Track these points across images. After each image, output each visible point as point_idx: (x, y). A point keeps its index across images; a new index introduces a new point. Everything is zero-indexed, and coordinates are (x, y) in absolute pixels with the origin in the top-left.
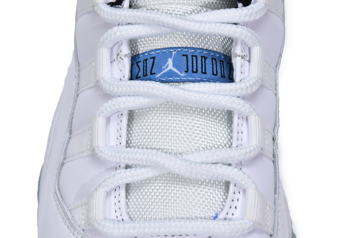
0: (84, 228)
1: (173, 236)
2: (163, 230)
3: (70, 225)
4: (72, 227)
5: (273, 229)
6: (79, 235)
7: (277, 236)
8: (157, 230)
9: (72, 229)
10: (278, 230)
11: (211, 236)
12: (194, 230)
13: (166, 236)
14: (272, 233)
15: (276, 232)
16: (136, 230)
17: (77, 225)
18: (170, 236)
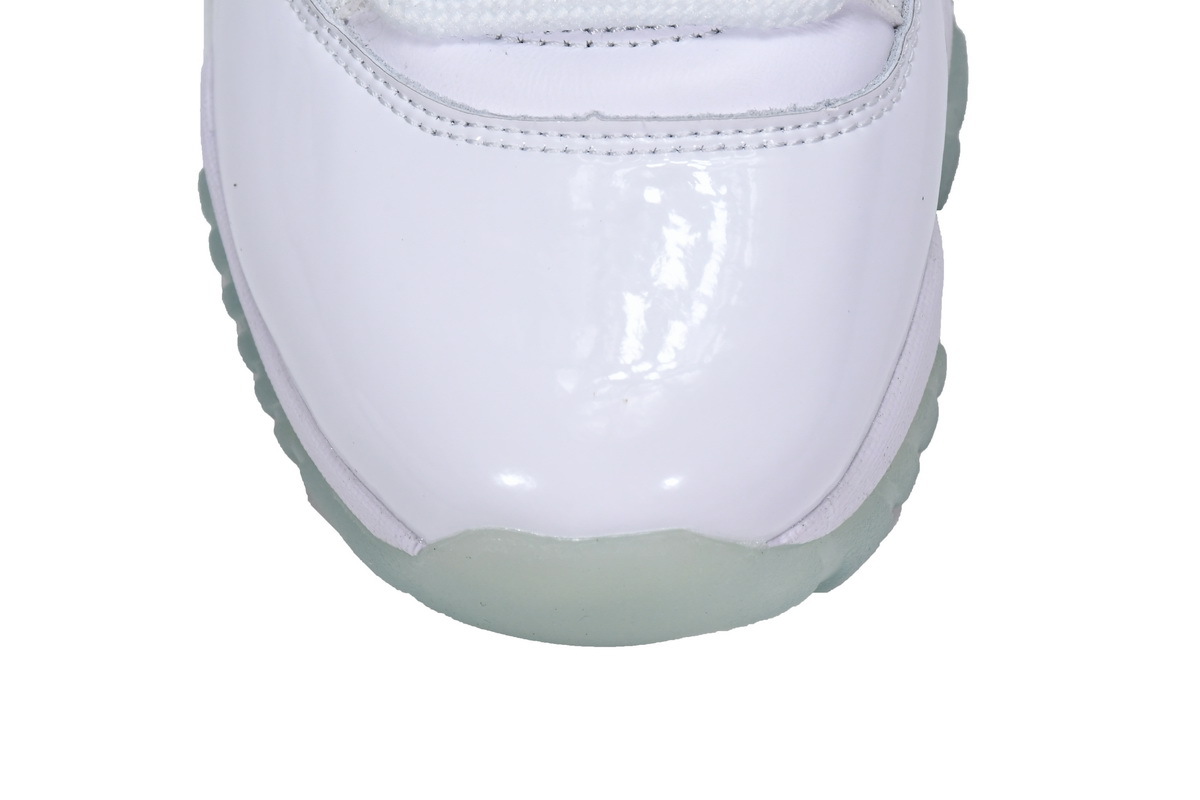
0: (347, 14)
1: (608, 30)
2: (578, 12)
3: (305, 9)
4: (313, 14)
5: (900, 8)
6: (333, 36)
7: (913, 27)
8: (562, 13)
9: (313, 19)
10: (916, 12)
11: (719, 29)
12: (669, 12)
13: (587, 30)
14: (899, 20)
15: (909, 17)
16: (502, 16)
17: (328, 7)
18: (599, 30)
